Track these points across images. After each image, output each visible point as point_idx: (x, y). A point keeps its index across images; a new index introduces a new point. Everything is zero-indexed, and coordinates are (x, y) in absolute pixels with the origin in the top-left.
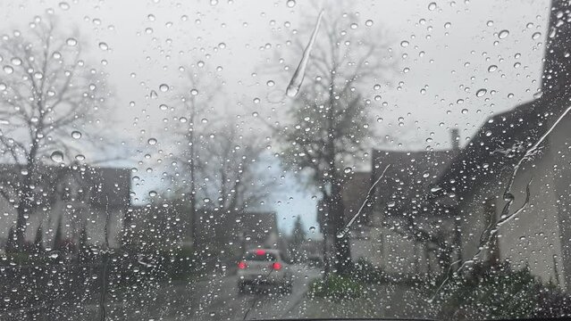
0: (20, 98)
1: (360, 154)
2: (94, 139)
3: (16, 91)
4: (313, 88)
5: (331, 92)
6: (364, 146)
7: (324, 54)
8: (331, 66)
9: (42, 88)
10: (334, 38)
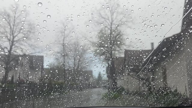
0: (6, 32)
1: (121, 51)
2: (31, 46)
3: (5, 29)
4: (105, 29)
5: (111, 30)
6: (122, 48)
7: (108, 17)
8: (111, 21)
9: (13, 29)
10: (112, 12)
